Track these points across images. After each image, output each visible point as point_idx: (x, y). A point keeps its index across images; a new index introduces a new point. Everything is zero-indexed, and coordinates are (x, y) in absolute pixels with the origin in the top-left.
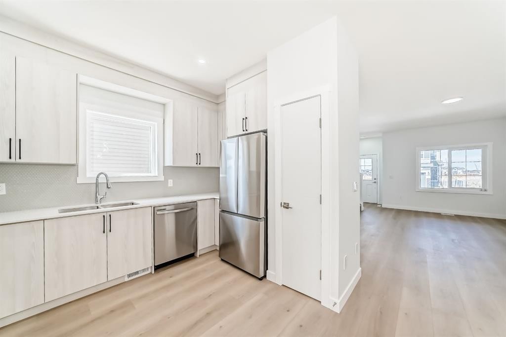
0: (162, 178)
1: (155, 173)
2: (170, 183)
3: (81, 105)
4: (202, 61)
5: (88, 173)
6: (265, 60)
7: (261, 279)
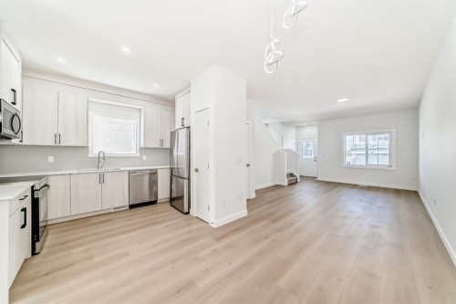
0: (139, 155)
1: (134, 151)
2: (144, 158)
3: (90, 113)
4: (156, 86)
5: (94, 152)
6: (189, 86)
7: (186, 214)
